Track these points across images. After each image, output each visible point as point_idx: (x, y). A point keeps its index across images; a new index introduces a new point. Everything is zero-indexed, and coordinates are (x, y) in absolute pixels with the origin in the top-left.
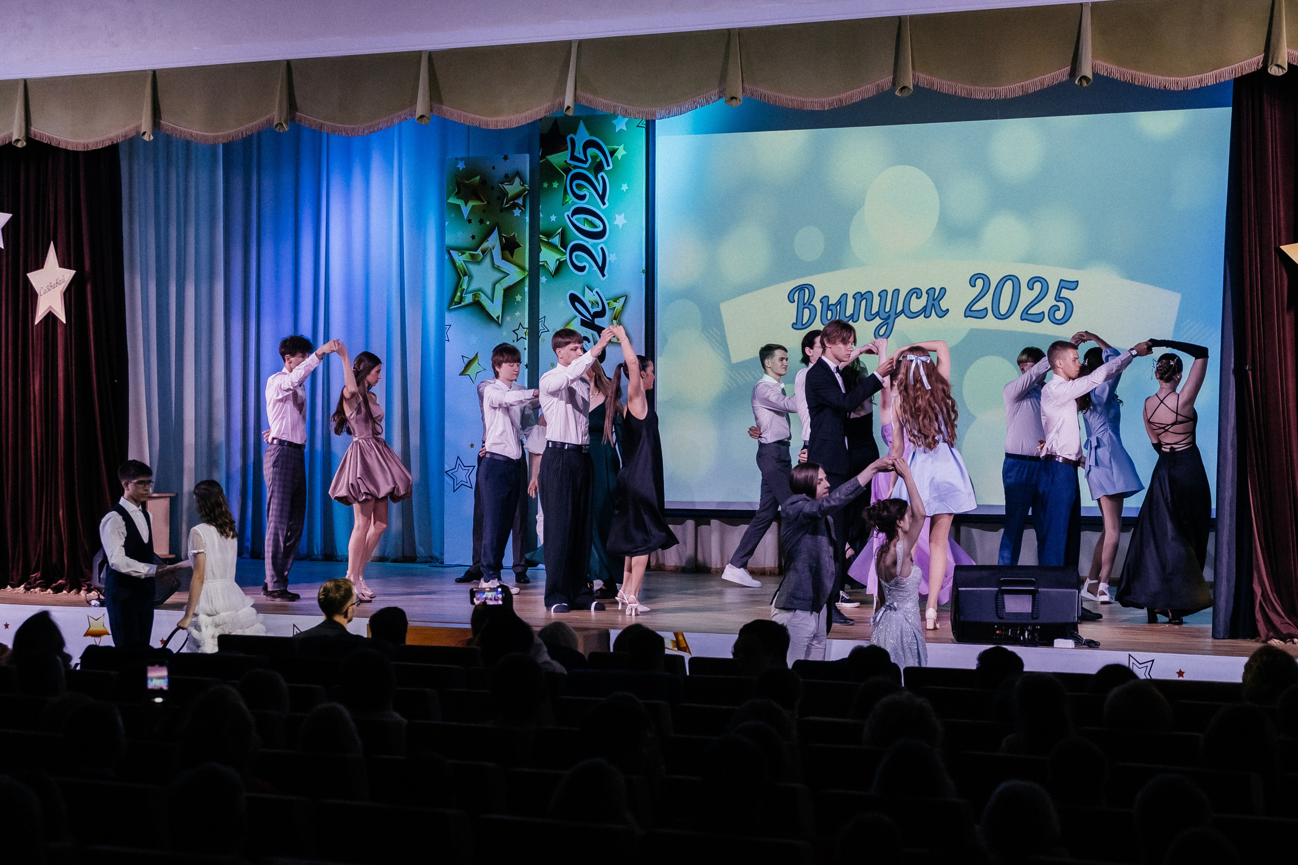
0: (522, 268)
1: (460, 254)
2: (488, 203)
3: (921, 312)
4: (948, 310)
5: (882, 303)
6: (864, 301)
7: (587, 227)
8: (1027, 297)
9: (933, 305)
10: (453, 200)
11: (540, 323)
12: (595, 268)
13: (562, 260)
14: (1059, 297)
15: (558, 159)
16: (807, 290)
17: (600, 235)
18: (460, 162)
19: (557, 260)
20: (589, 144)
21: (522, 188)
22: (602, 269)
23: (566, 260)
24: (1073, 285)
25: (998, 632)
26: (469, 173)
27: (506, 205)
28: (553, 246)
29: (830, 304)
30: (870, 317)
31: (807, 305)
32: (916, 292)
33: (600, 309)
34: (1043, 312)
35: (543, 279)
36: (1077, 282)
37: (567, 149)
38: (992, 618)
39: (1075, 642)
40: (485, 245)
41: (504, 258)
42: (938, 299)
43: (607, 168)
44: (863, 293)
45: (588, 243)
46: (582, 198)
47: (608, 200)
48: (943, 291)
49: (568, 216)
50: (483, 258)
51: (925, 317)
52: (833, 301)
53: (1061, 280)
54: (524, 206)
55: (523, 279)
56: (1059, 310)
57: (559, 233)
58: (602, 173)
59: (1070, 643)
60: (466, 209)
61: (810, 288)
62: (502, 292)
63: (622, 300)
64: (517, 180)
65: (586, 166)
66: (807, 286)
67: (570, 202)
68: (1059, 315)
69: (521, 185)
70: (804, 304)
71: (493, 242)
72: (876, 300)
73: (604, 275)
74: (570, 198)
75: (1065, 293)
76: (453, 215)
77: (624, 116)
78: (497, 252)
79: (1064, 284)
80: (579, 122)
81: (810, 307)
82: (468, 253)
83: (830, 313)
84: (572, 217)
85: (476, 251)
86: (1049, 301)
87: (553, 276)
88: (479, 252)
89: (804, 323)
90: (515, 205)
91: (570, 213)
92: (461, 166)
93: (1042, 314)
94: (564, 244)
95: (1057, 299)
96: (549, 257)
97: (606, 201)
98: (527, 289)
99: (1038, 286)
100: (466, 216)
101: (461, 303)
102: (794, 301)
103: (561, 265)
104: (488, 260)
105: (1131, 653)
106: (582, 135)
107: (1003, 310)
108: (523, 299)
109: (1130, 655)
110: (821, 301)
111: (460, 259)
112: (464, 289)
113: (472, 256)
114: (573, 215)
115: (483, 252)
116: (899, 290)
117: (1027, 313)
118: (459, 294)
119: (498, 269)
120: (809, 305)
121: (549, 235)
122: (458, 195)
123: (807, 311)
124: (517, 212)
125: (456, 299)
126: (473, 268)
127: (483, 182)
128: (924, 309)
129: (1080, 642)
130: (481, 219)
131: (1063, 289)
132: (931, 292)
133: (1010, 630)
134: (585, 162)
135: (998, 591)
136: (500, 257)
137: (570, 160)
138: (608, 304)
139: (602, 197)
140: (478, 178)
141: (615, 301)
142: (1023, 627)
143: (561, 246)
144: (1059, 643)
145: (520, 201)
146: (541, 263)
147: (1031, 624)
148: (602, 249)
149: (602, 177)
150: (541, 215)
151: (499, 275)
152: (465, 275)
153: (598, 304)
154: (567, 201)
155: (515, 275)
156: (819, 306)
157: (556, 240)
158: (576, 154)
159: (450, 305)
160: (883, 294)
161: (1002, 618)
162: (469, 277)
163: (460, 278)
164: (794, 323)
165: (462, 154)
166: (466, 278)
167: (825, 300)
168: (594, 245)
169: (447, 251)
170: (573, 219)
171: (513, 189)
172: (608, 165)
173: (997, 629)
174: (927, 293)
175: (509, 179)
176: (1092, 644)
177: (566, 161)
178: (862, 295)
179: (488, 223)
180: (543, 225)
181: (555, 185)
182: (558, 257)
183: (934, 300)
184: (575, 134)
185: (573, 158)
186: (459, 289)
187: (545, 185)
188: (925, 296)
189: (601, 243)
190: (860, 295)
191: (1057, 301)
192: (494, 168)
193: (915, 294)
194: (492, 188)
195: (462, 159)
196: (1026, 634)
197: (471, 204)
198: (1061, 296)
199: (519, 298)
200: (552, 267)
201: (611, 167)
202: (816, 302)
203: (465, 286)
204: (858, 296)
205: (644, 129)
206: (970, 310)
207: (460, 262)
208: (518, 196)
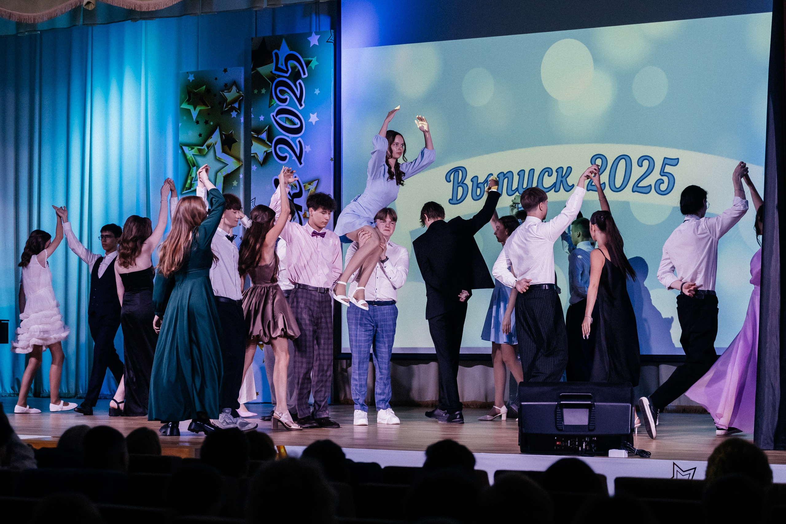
0: (238, 159)
1: (190, 149)
2: (212, 107)
3: (551, 188)
4: (573, 185)
5: (521, 181)
6: (506, 179)
7: (288, 125)
8: (637, 172)
9: (562, 181)
10: (185, 106)
11: (252, 204)
12: (294, 158)
13: (268, 152)
14: (663, 172)
15: (266, 70)
16: (460, 172)
17: (298, 131)
18: (190, 75)
19: (265, 152)
20: (290, 57)
21: (238, 94)
22: (299, 158)
23: (272, 152)
24: (675, 162)
25: (558, 443)
26: (197, 83)
27: (225, 108)
28: (261, 141)
29: (478, 182)
30: (511, 193)
31: (460, 184)
32: (547, 171)
33: (297, 191)
34: (650, 185)
35: (254, 168)
36: (678, 159)
37: (272, 62)
38: (551, 430)
39: (628, 453)
40: (209, 141)
41: (224, 151)
42: (566, 176)
43: (303, 77)
44: (505, 173)
45: (289, 137)
46: (284, 101)
47: (304, 102)
48: (569, 169)
49: (273, 116)
50: (207, 152)
51: (555, 191)
52: (481, 180)
53: (665, 158)
54: (240, 108)
55: (238, 169)
56: (663, 183)
57: (266, 130)
58: (300, 81)
59: (623, 453)
60: (195, 113)
61: (461, 169)
62: (223, 178)
63: (315, 183)
64: (234, 88)
65: (288, 75)
66: (459, 168)
67: (275, 105)
68: (663, 187)
69: (237, 92)
70: (458, 183)
71: (216, 139)
72: (516, 178)
73: (301, 163)
74: (275, 101)
75: (668, 169)
76: (185, 118)
77: (317, 34)
78: (218, 147)
79: (667, 162)
80: (282, 40)
81: (463, 185)
82: (196, 148)
83: (479, 190)
84: (276, 116)
85: (202, 146)
86: (655, 175)
87: (262, 165)
88: (205, 147)
89: (458, 199)
90: (233, 109)
91: (274, 114)
92: (191, 78)
93: (650, 187)
94: (270, 139)
95: (662, 174)
96: (258, 150)
97: (303, 103)
98: (241, 176)
99: (646, 163)
100: (194, 118)
101: (191, 189)
102: (450, 181)
103: (268, 156)
104: (211, 153)
105: (676, 462)
106: (284, 50)
107: (618, 184)
108: (238, 184)
109: (674, 464)
110: (472, 181)
111: (190, 153)
112: (193, 177)
113: (200, 151)
114: (277, 115)
115: (208, 147)
116: (534, 170)
117: (637, 186)
118: (189, 181)
119: (219, 160)
120: (462, 184)
121: (259, 132)
122: (189, 102)
123: (460, 189)
124: (234, 114)
125: (187, 186)
126: (200, 160)
127: (208, 90)
128: (554, 185)
129: (633, 453)
130: (206, 120)
131: (667, 166)
132: (560, 171)
133: (569, 442)
134: (286, 72)
135: (557, 405)
136: (221, 151)
137: (275, 70)
138: (305, 186)
139: (300, 100)
140: (204, 87)
141: (310, 184)
142: (581, 439)
143: (268, 140)
144: (613, 453)
145: (236, 105)
146: (252, 155)
147: (588, 436)
148: (299, 142)
149: (300, 83)
150: (253, 116)
151: (220, 165)
152: (194, 166)
153: (296, 187)
154: (272, 104)
155: (233, 164)
156: (470, 184)
157: (264, 136)
158: (280, 66)
159: (182, 190)
160: (522, 173)
161: (562, 430)
162: (197, 167)
163: (190, 169)
164: (450, 200)
165: (193, 69)
166: (195, 168)
167: (475, 180)
168: (294, 139)
169: (181, 146)
170: (277, 119)
171: (230, 95)
172: (304, 74)
173: (557, 440)
174: (557, 171)
175: (228, 87)
176: (643, 454)
177: (271, 72)
178: (504, 175)
179: (212, 123)
180: (254, 123)
181: (263, 91)
182: (265, 149)
183: (562, 177)
184: (279, 50)
185: (277, 69)
186: (190, 177)
187: (256, 92)
188: (555, 174)
189: (298, 137)
190: (503, 174)
191: (662, 176)
192: (216, 79)
193: (547, 173)
194: (215, 95)
195: (192, 73)
196: (584, 445)
197: (198, 108)
198: (665, 171)
199: (235, 183)
200: (261, 157)
201: (306, 75)
202: (468, 182)
203: (193, 175)
204: (501, 175)
205: (332, 44)
206: (591, 185)
207: (190, 156)
208: (234, 101)
